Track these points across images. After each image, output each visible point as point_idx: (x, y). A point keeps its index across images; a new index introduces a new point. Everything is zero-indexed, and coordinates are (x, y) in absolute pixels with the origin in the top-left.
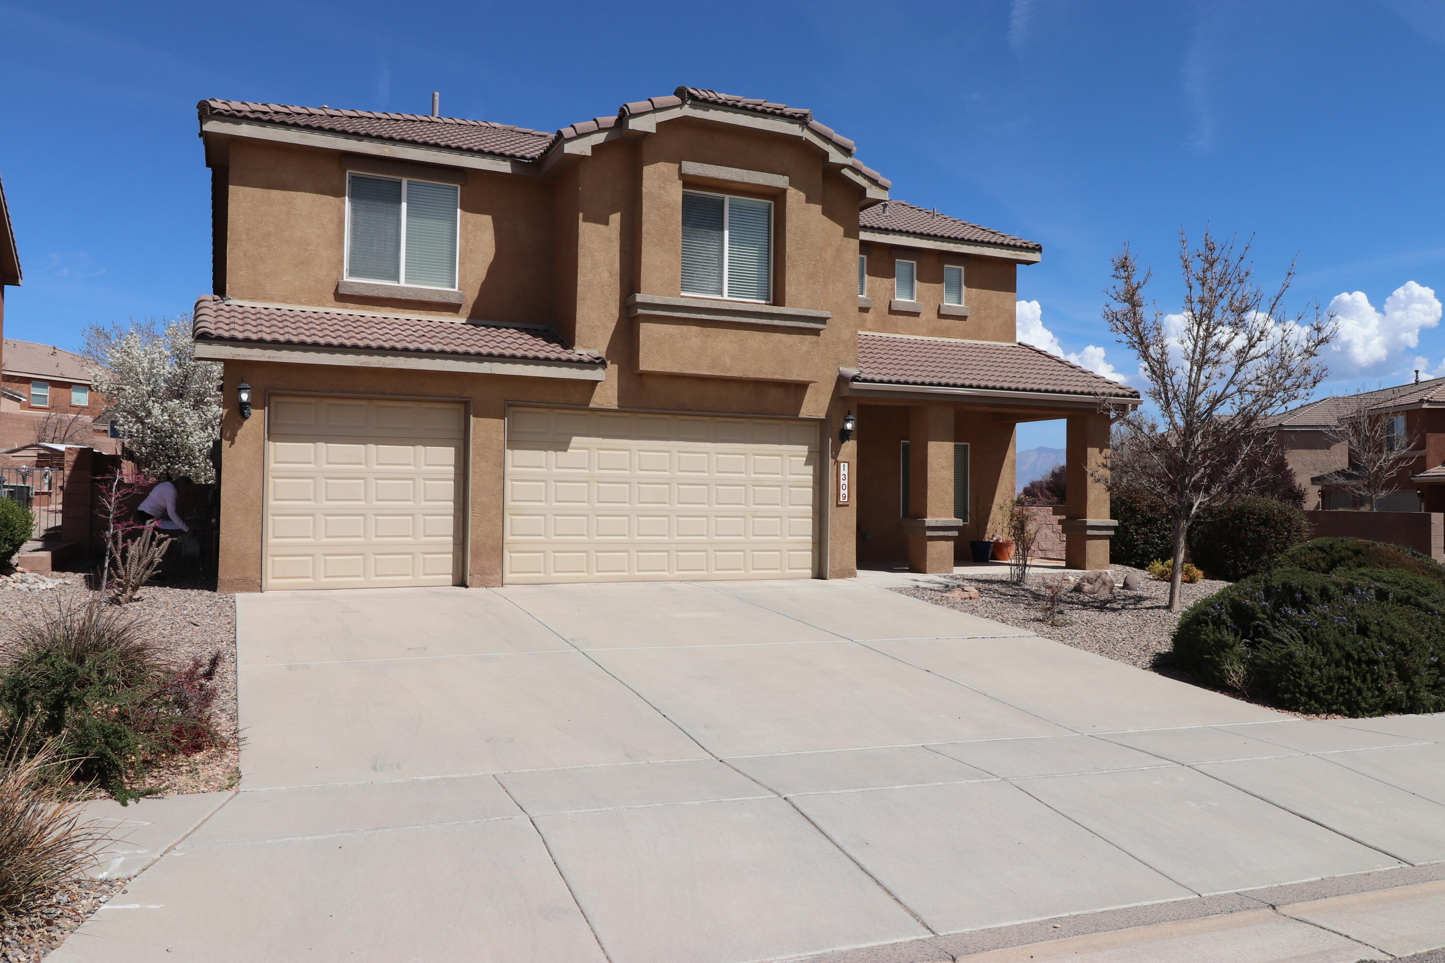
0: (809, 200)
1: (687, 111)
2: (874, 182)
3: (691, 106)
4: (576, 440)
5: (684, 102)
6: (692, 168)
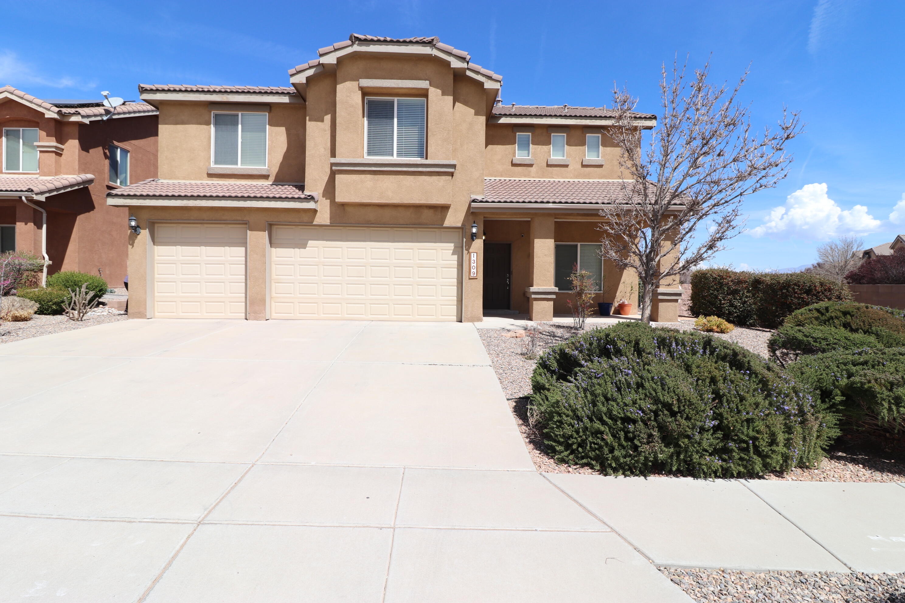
0: (444, 94)
1: (356, 48)
2: (490, 78)
3: (358, 45)
4: (310, 243)
5: (353, 44)
6: (366, 83)
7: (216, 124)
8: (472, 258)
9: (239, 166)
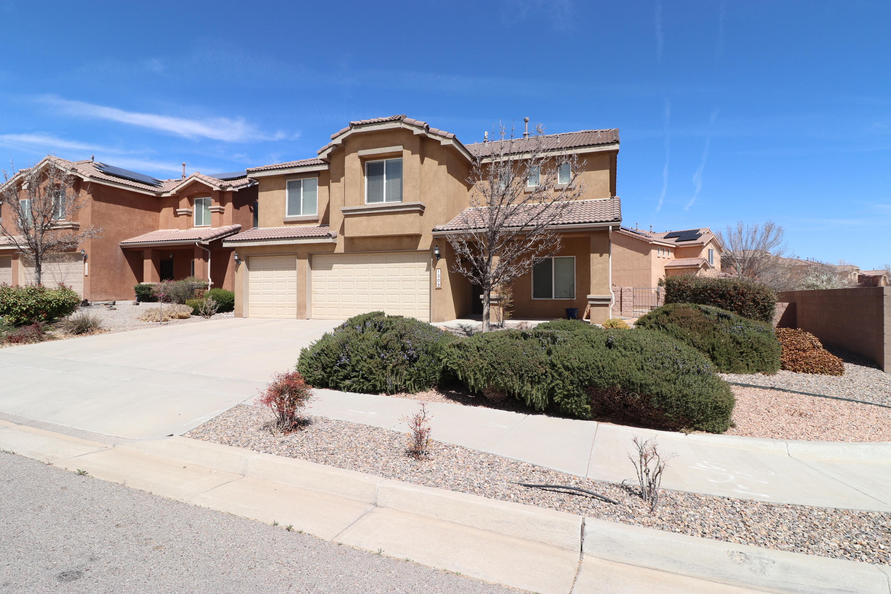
0: (413, 153)
1: (354, 131)
2: (444, 137)
3: (355, 128)
4: (334, 266)
5: (351, 128)
6: (363, 153)
7: (289, 189)
8: (438, 273)
9: (301, 215)
